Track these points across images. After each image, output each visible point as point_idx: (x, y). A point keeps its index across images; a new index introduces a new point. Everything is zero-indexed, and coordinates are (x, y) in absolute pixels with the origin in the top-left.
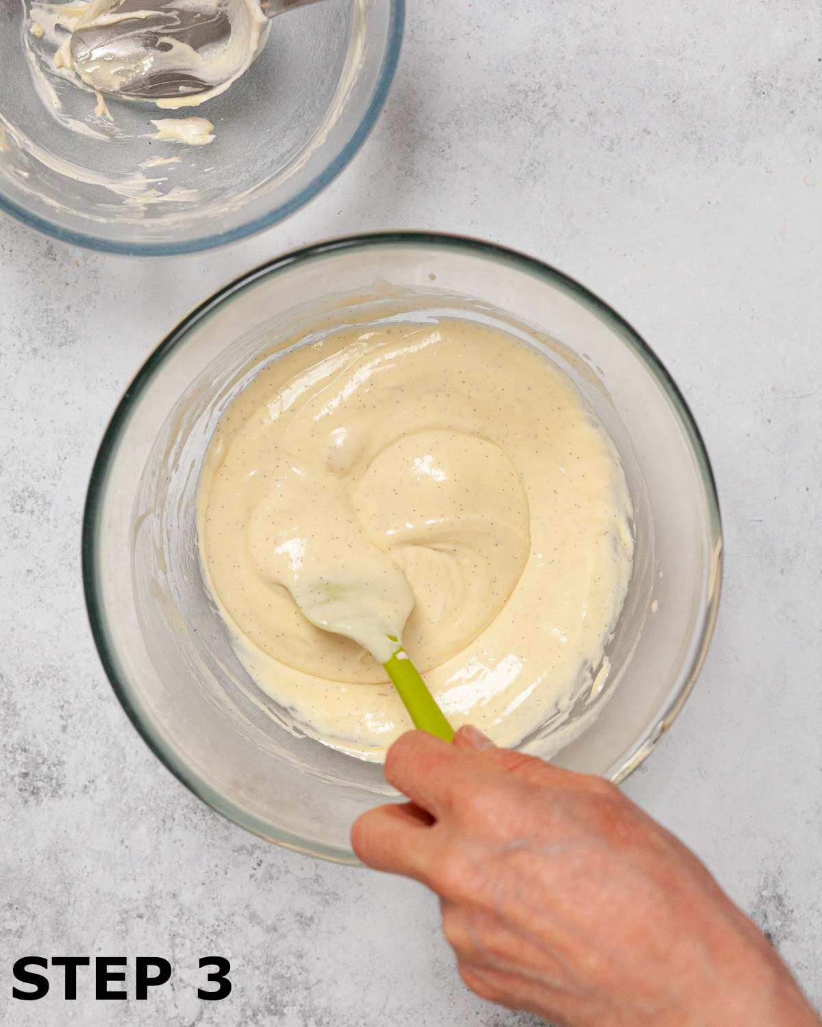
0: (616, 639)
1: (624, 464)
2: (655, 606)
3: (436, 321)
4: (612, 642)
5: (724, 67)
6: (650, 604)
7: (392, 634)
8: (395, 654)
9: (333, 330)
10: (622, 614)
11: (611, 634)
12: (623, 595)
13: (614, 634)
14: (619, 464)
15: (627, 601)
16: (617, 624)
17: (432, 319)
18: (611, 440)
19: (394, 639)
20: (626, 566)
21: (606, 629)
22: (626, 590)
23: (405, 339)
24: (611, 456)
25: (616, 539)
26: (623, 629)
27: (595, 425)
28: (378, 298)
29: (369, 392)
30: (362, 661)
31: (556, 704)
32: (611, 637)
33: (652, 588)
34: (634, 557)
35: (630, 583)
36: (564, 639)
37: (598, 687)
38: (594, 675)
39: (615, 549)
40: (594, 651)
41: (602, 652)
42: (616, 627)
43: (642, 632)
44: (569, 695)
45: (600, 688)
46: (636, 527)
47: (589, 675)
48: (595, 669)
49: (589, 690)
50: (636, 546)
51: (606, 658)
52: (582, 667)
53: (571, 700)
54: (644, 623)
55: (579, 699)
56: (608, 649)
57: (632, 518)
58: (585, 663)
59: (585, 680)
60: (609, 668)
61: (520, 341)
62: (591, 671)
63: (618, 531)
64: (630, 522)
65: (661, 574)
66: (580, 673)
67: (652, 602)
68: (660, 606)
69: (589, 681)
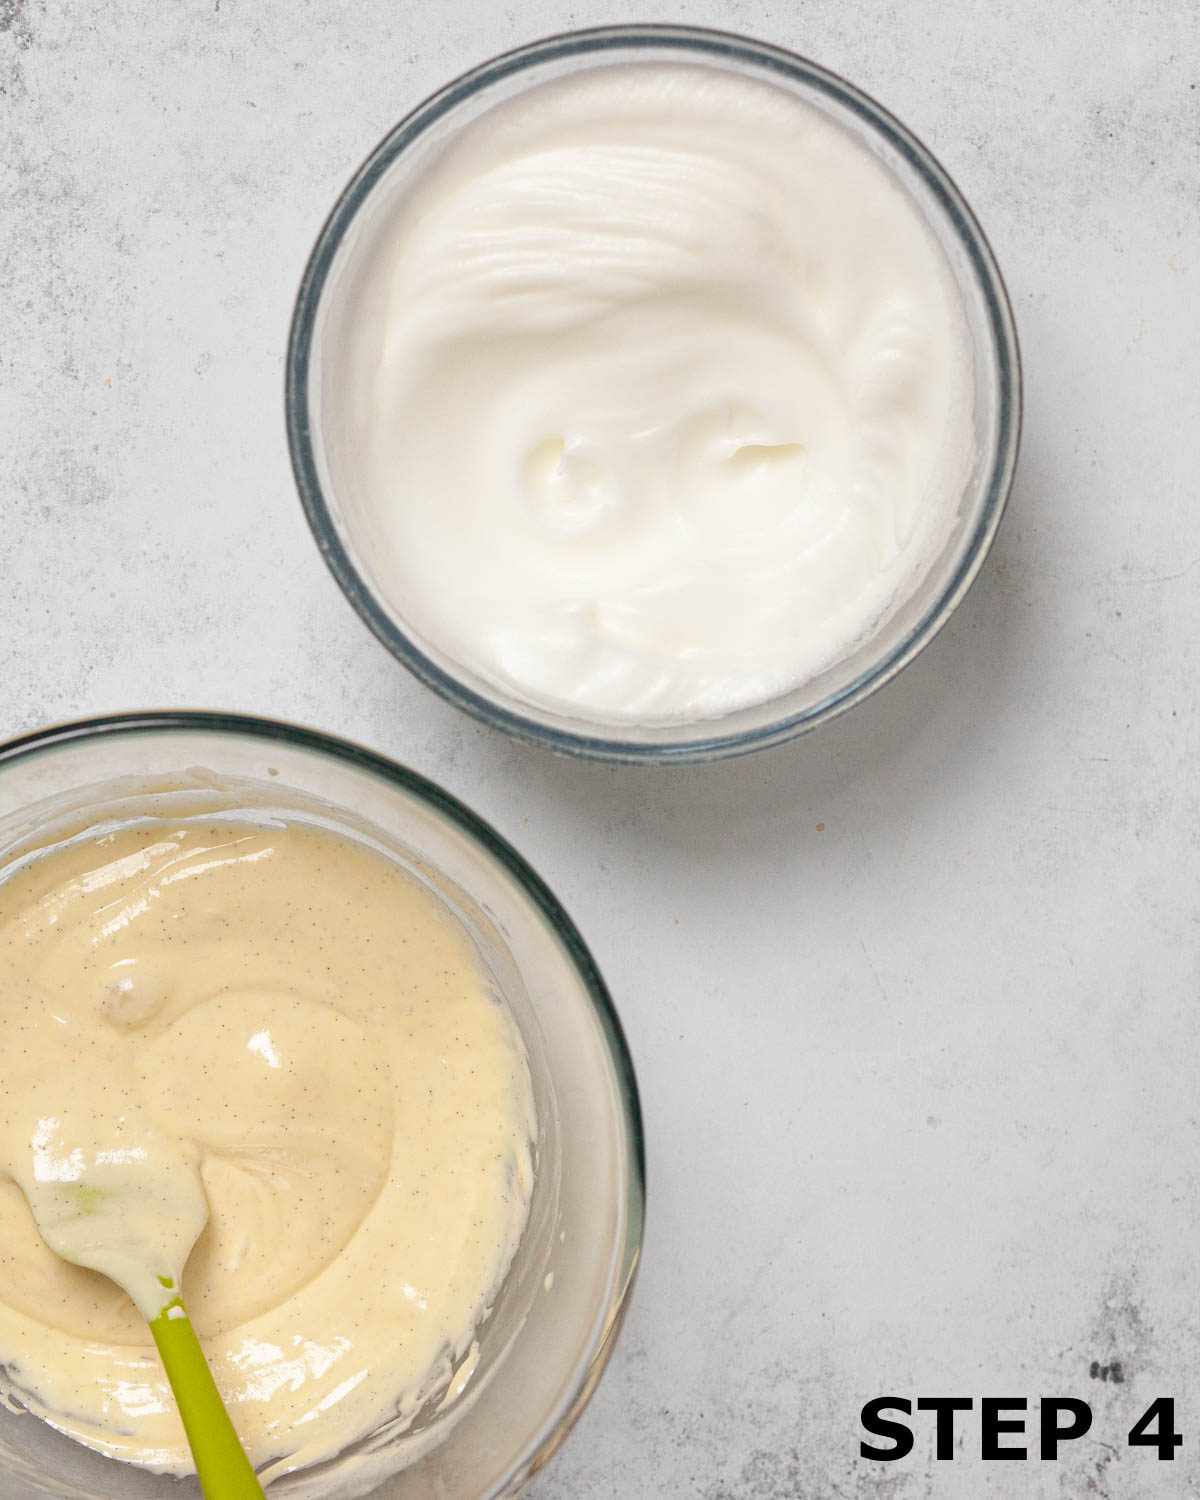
0: (493, 1316)
1: (533, 1065)
2: (549, 1280)
3: (284, 826)
4: (487, 1320)
5: (1052, 97)
6: (544, 1278)
7: (165, 1275)
8: (167, 1309)
9: (130, 822)
10: (506, 1281)
11: (488, 1308)
12: (511, 1252)
13: (491, 1309)
14: (525, 1063)
15: (515, 1262)
16: (498, 1294)
17: (276, 822)
18: (517, 1028)
19: (167, 1283)
20: (520, 1212)
21: (482, 1300)
22: (516, 1247)
23: (236, 845)
24: (515, 1049)
25: (511, 1169)
26: (504, 1305)
27: (497, 1000)
28: (196, 787)
29: (179, 918)
30: (120, 1312)
31: (398, 1402)
32: (487, 1313)
33: (549, 1252)
34: (532, 1200)
35: (523, 1237)
36: (423, 1305)
37: (458, 1387)
38: (456, 1366)
39: (509, 1182)
40: (461, 1331)
41: (471, 1334)
42: (496, 1299)
43: (527, 1316)
44: (416, 1392)
45: (460, 1389)
46: (540, 1155)
47: (448, 1365)
48: (458, 1357)
49: (445, 1389)
50: (536, 1185)
51: (476, 1344)
52: (442, 1351)
53: (418, 1399)
54: (532, 1301)
55: (429, 1400)
56: (481, 1329)
57: (536, 1143)
58: (447, 1346)
59: (442, 1372)
60: (477, 1360)
61: (399, 869)
62: (453, 1360)
63: (515, 1157)
64: (532, 1147)
65: (563, 1236)
66: (436, 1360)
67: (546, 1274)
68: (556, 1282)
69: (448, 1374)
